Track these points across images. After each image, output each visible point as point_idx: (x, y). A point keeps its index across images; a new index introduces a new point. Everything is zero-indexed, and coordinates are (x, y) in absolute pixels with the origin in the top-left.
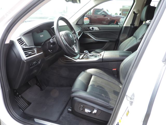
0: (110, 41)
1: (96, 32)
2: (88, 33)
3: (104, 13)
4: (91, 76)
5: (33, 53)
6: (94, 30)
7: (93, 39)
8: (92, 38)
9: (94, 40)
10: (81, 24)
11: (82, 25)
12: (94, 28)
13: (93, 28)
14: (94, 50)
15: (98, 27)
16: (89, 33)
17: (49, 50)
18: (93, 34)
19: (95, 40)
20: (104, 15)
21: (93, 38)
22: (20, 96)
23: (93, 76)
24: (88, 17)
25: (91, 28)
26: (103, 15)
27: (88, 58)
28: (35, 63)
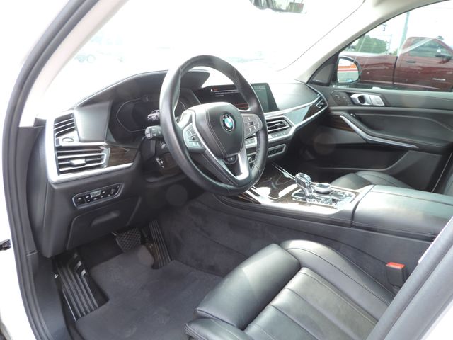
0: (421, 149)
1: (375, 111)
2: (343, 113)
3: (444, 50)
4: (297, 267)
5: (88, 163)
6: (365, 104)
7: (359, 134)
8: (354, 131)
9: (361, 136)
10: (326, 82)
11: (328, 85)
12: (366, 96)
13: (362, 99)
14: (354, 172)
15: (383, 96)
16: (346, 114)
17: (158, 159)
18: (359, 119)
19: (365, 139)
20: (443, 57)
21: (360, 132)
22: (84, 272)
23: (304, 270)
24: (356, 63)
25: (355, 96)
26: (439, 56)
27: (304, 200)
28: (96, 193)
